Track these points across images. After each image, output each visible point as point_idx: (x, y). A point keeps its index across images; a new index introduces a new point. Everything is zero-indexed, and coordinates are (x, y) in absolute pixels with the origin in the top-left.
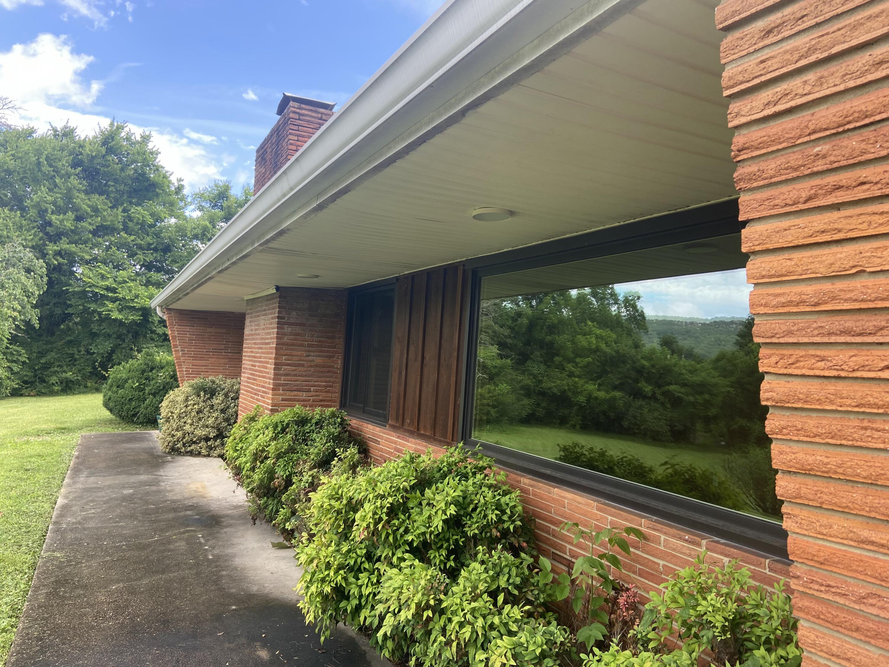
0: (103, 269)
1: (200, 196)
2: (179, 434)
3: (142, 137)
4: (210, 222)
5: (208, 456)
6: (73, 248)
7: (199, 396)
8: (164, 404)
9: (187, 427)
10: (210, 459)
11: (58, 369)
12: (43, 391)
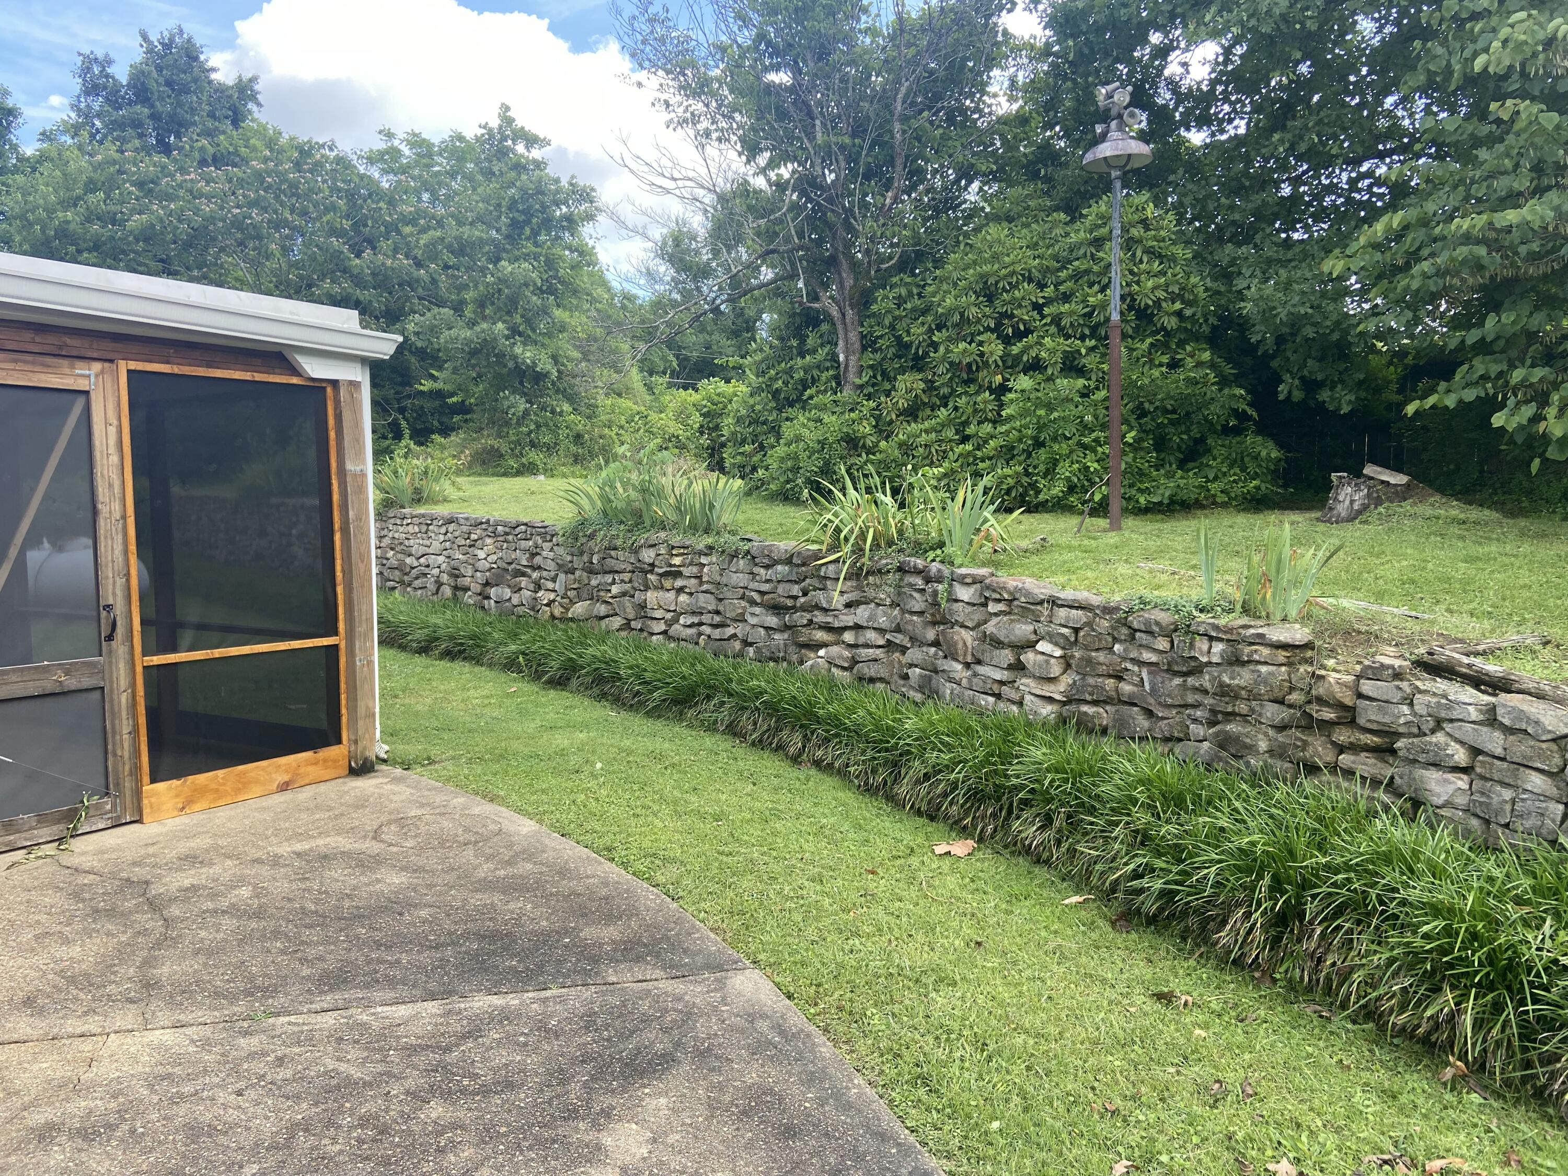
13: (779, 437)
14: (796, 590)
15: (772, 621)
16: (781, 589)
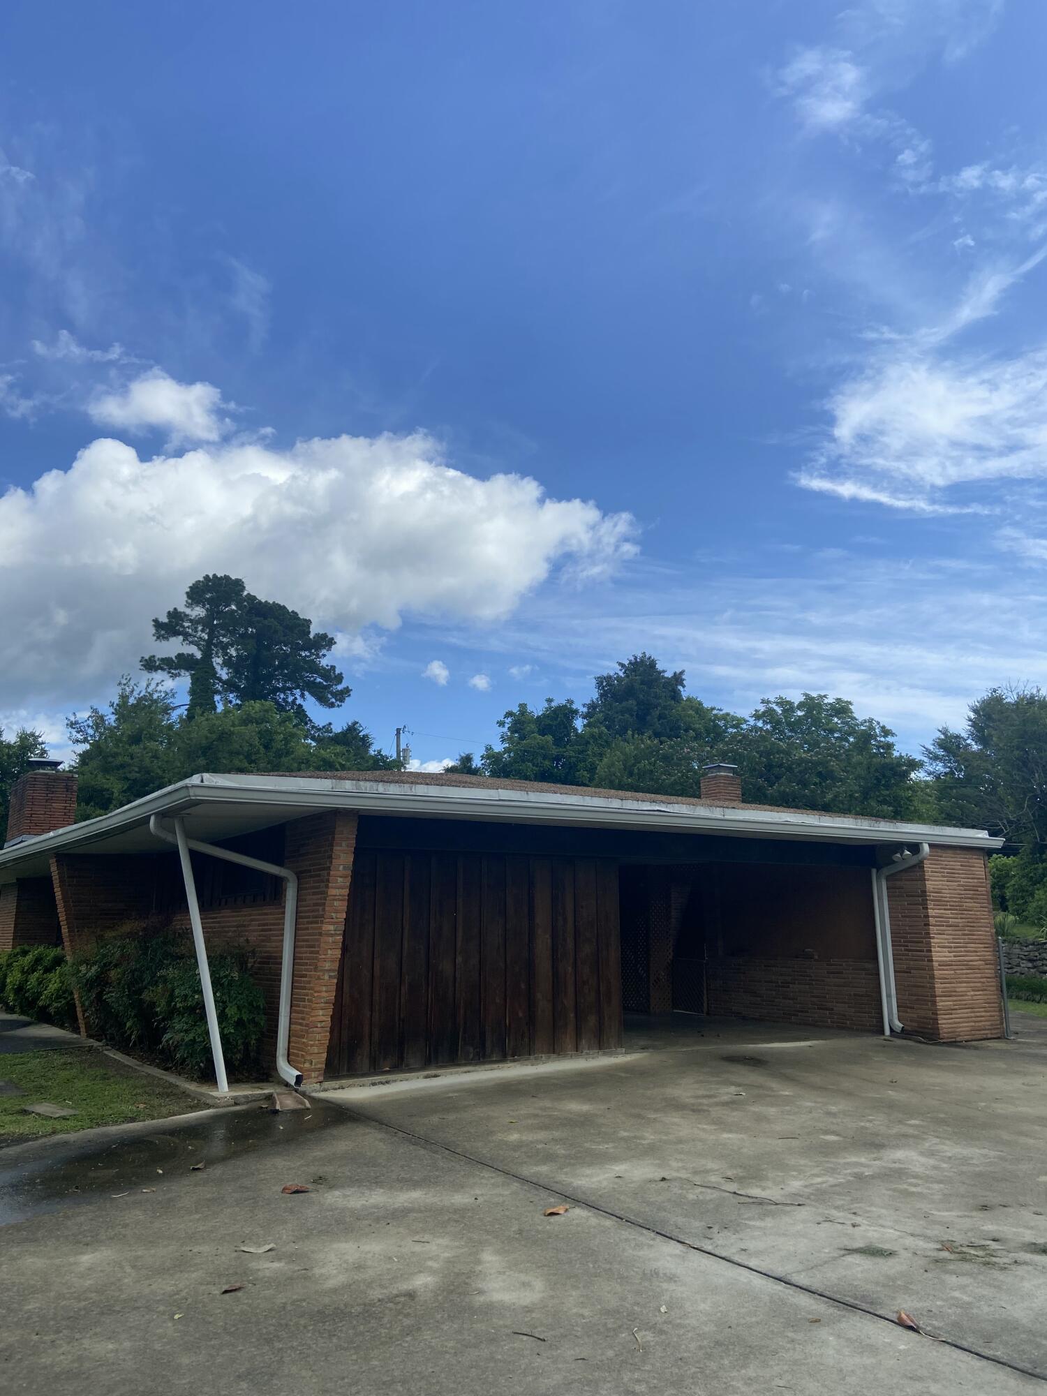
13: (1033, 897)
14: (1037, 954)
15: (1030, 965)
16: (1032, 954)
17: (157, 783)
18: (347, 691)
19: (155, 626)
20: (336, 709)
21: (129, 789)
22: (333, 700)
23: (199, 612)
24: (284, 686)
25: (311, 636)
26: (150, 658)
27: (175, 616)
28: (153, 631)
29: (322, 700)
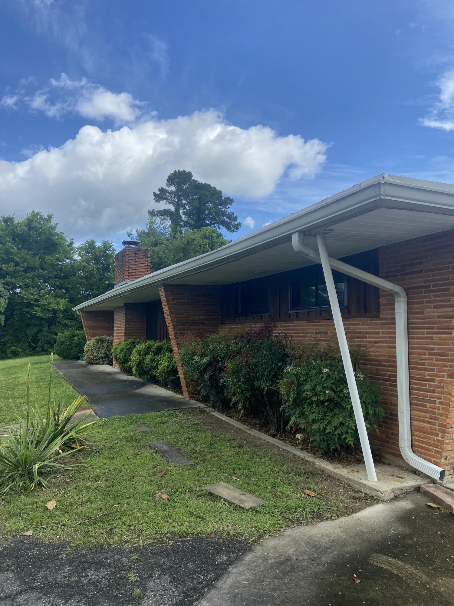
0: (32, 290)
1: (80, 249)
2: (92, 357)
3: (48, 216)
4: (86, 263)
5: (103, 364)
6: (13, 280)
7: (98, 343)
8: (85, 346)
9: (95, 354)
10: (103, 365)
11: (11, 345)
12: (4, 357)
17: (165, 264)
18: (239, 225)
19: (154, 195)
20: (235, 233)
21: (153, 267)
22: (234, 229)
23: (172, 188)
24: (211, 223)
25: (223, 198)
26: (152, 211)
27: (162, 190)
28: (154, 197)
29: (228, 228)
